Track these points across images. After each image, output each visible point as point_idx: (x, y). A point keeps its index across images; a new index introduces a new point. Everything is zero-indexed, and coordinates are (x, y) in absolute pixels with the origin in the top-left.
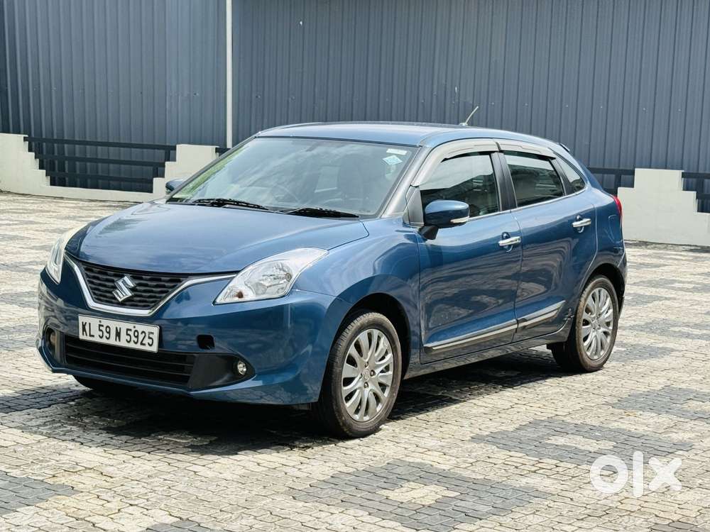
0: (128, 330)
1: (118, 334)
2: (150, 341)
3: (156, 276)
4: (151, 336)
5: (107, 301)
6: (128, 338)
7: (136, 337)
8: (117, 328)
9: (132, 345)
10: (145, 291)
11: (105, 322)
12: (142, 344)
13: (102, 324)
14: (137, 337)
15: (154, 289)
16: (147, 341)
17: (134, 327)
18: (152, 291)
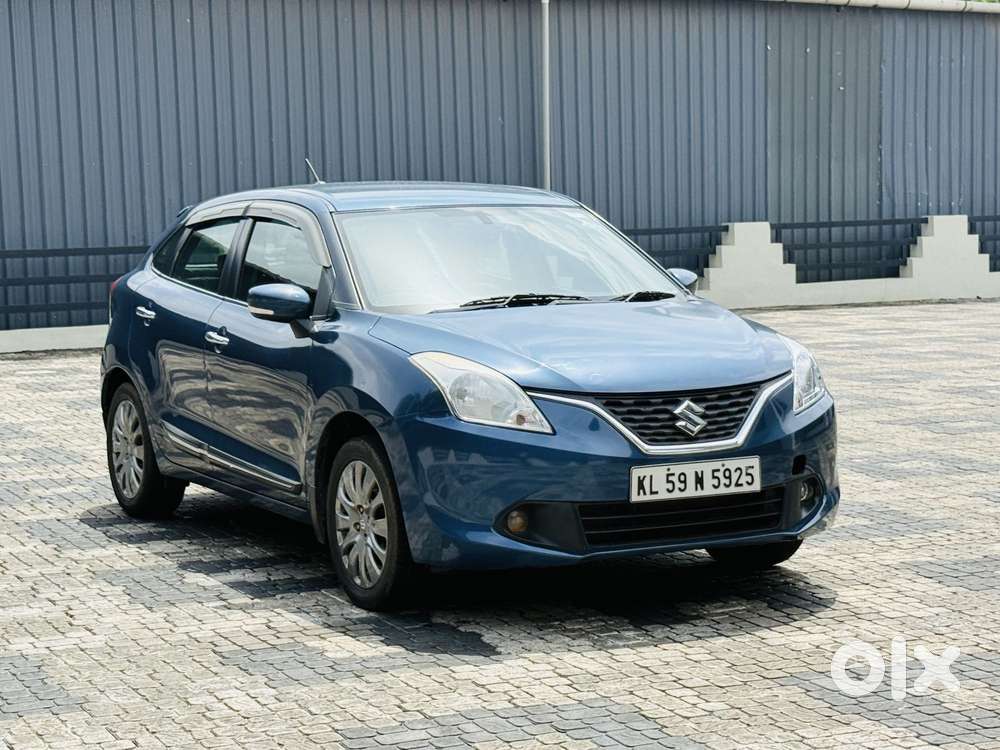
0: (714, 471)
1: (699, 481)
2: (749, 479)
3: (724, 393)
4: (750, 471)
5: (667, 440)
6: (716, 482)
7: (726, 477)
8: (696, 473)
9: (722, 491)
10: (719, 415)
11: (677, 469)
12: (738, 485)
13: (670, 472)
14: (730, 478)
15: (730, 410)
16: (744, 479)
17: (723, 465)
18: (728, 414)
